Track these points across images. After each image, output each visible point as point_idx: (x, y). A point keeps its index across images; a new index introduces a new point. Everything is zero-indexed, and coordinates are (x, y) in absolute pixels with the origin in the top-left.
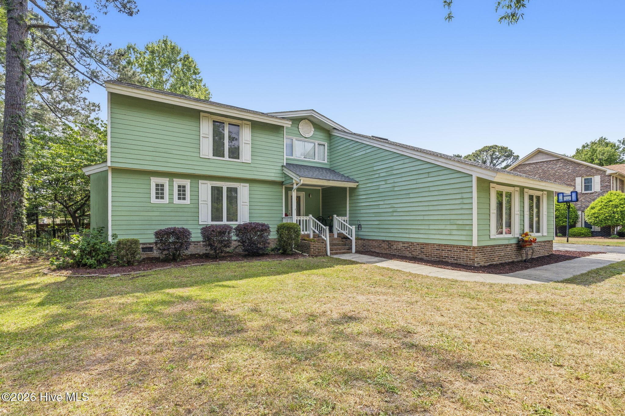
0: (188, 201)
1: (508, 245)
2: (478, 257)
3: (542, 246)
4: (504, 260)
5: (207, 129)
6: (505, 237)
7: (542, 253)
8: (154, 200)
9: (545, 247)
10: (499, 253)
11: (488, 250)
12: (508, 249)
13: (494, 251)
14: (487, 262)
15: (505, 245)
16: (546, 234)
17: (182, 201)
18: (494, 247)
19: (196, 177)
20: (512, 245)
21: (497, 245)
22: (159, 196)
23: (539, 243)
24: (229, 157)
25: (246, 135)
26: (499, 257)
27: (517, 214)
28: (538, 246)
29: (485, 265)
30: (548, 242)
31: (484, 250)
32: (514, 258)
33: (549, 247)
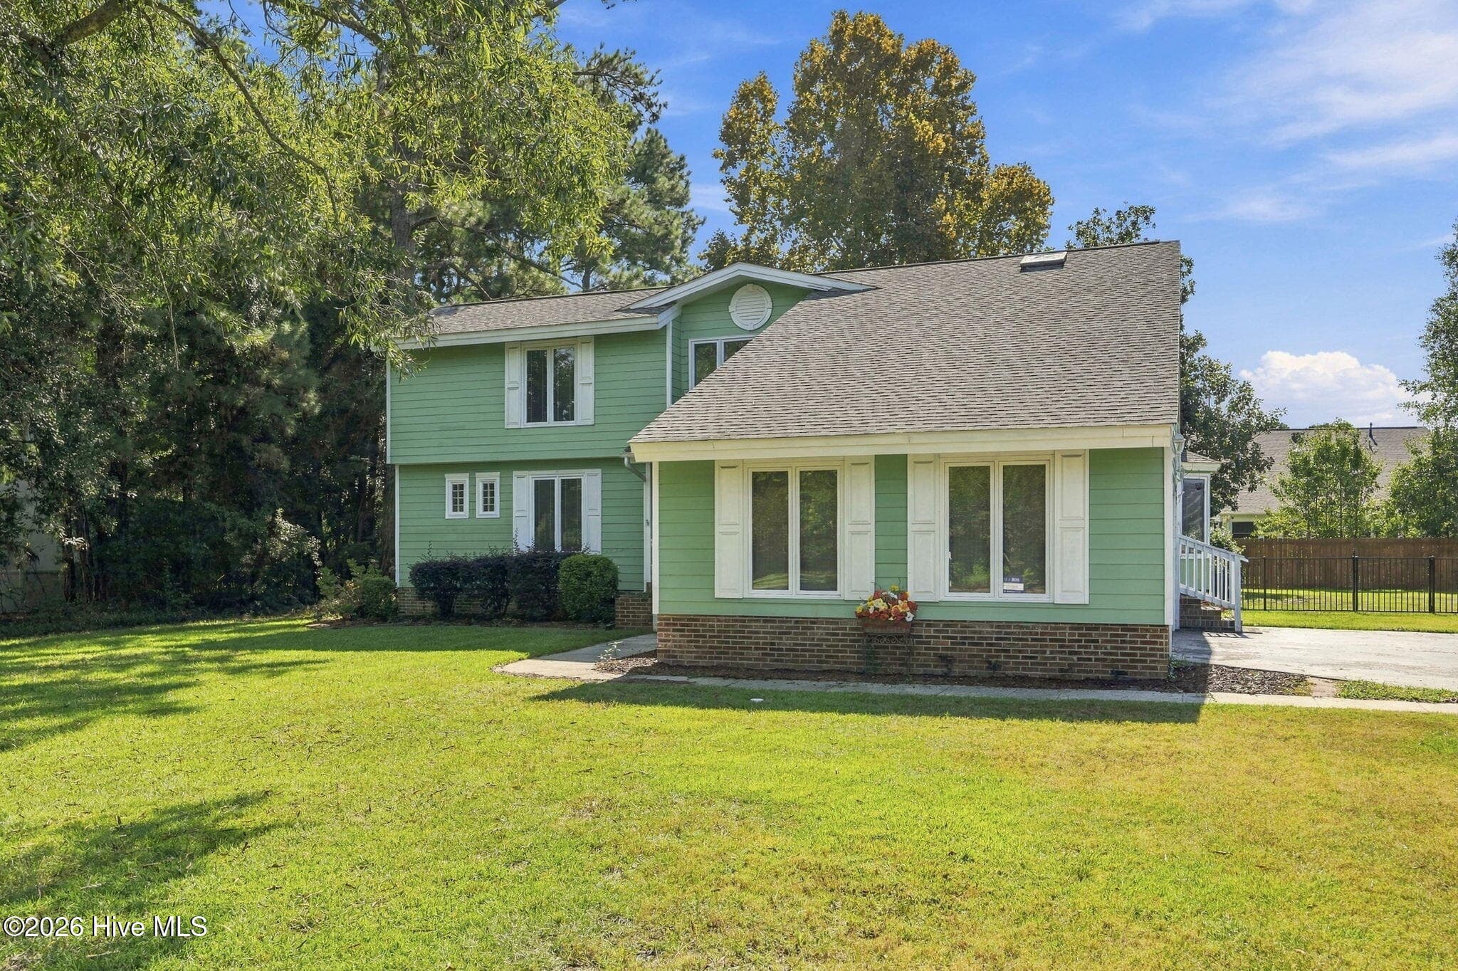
0: (497, 512)
1: (815, 621)
2: (669, 641)
3: (1064, 640)
4: (792, 661)
5: (515, 371)
6: (794, 597)
7: (1059, 664)
8: (449, 513)
9: (1086, 647)
10: (766, 638)
11: (713, 626)
12: (819, 632)
13: (743, 632)
14: (711, 658)
15: (798, 621)
16: (1085, 599)
17: (489, 512)
18: (744, 621)
19: (507, 466)
20: (837, 623)
21: (757, 619)
22: (458, 505)
23: (1034, 628)
24: (555, 420)
25: (585, 365)
26: (766, 649)
27: (859, 533)
28: (1027, 640)
29: (701, 662)
30: (1117, 630)
31: (696, 625)
32: (851, 659)
33: (1125, 648)
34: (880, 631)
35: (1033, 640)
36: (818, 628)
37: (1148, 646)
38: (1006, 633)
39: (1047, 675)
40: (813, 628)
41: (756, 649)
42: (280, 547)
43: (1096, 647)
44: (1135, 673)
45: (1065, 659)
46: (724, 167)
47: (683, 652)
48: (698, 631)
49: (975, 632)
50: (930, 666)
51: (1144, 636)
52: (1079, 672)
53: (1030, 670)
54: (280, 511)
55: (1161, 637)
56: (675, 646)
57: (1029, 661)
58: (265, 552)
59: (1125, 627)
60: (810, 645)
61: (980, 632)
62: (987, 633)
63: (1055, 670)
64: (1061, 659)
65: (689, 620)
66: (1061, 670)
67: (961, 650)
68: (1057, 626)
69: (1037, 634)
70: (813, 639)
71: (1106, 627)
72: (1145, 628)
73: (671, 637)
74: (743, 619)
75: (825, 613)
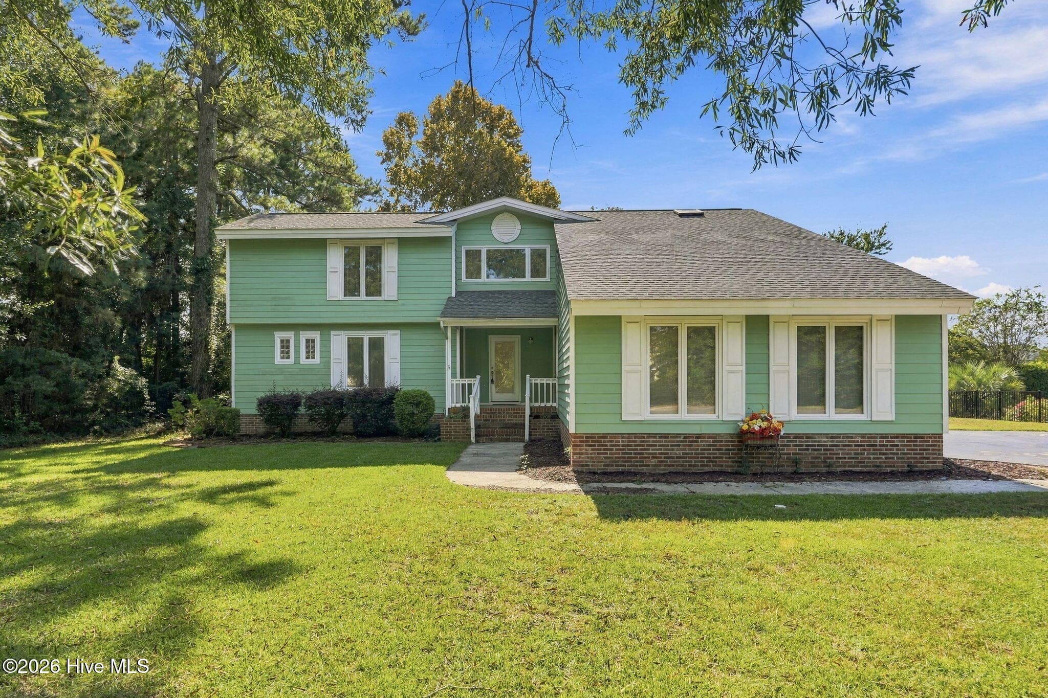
0: (317, 360)
1: (699, 436)
2: (582, 454)
3: (876, 446)
4: (682, 466)
5: (335, 260)
6: (683, 418)
7: (873, 462)
8: (278, 360)
9: (891, 450)
10: (661, 450)
11: (619, 442)
12: (701, 444)
13: (643, 445)
14: (617, 466)
15: (686, 436)
16: (892, 417)
17: (310, 360)
18: (644, 437)
19: (325, 328)
20: (716, 438)
21: (654, 435)
22: (285, 354)
23: (856, 437)
24: (367, 295)
25: (390, 259)
26: (661, 458)
27: (733, 372)
28: (851, 446)
29: (610, 469)
30: (911, 438)
31: (604, 441)
32: (727, 464)
33: (916, 450)
34: (758, 442)
35: (856, 446)
36: (701, 441)
37: (931, 448)
38: (837, 442)
39: (865, 469)
40: (697, 441)
41: (653, 458)
42: (116, 386)
43: (897, 450)
44: (923, 467)
45: (877, 458)
46: (383, 162)
47: (594, 462)
48: (606, 446)
49: (815, 441)
50: (783, 466)
51: (928, 441)
52: (886, 466)
53: (854, 466)
54: (117, 358)
55: (939, 442)
56: (588, 458)
57: (853, 460)
58: (103, 389)
59: (917, 436)
60: (695, 454)
61: (819, 442)
62: (824, 442)
63: (870, 466)
64: (874, 458)
65: (599, 437)
66: (874, 466)
67: (805, 454)
68: (872, 436)
69: (858, 441)
70: (698, 450)
71: (904, 436)
72: (930, 436)
73: (583, 451)
74: (642, 436)
75: (706, 430)
